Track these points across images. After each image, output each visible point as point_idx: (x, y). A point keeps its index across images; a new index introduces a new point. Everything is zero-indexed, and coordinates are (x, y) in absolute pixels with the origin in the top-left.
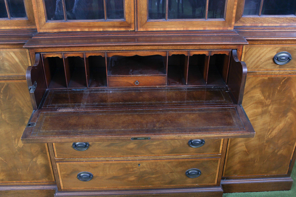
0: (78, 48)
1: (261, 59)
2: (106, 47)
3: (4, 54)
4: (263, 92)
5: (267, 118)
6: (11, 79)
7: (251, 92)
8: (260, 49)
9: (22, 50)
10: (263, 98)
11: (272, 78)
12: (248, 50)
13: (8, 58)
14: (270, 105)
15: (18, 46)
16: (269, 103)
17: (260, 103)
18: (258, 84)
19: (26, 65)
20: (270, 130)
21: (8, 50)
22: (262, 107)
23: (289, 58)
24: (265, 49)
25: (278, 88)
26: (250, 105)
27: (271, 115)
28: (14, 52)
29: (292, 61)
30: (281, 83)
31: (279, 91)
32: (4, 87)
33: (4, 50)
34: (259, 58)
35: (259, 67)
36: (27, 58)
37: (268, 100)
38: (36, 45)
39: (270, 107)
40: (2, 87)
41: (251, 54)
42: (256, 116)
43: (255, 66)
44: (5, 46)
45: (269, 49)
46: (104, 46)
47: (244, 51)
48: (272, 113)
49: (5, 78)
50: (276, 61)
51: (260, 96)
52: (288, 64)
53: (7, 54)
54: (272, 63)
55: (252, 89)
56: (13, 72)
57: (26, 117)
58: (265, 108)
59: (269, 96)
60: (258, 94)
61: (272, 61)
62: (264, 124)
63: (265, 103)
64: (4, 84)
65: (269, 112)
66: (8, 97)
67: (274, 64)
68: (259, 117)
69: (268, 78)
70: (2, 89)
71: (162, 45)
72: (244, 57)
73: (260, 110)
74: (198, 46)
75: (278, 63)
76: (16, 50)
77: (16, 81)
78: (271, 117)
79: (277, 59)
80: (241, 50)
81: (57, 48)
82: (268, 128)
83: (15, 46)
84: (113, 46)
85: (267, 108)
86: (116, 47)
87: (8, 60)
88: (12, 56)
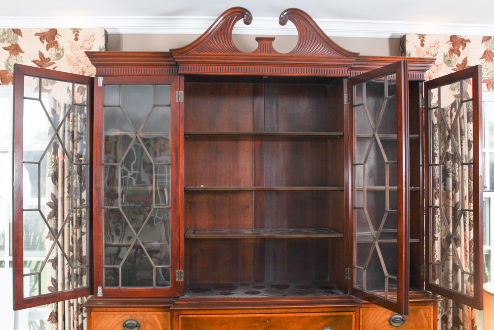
1: (377, 321)
2: (242, 311)
3: (148, 317)
8: (375, 311)
9: (165, 313)
12: (365, 313)
13: (150, 320)
15: (162, 310)
19: (165, 327)
21: (152, 313)
23: (402, 320)
24: (380, 312)
28: (157, 315)
29: (406, 322)
33: (149, 313)
34: (376, 320)
36: (168, 321)
41: (368, 317)
43: (373, 328)
44: (151, 309)
45: (383, 311)
46: (239, 309)
47: (361, 313)
50: (392, 323)
52: (403, 326)
53: (150, 317)
54: (388, 325)
61: (388, 323)
67: (390, 326)
71: (290, 308)
72: (363, 319)
74: (320, 309)
75: (394, 325)
76: (160, 313)
79: (392, 321)
80: (358, 311)
84: (248, 309)
86: (250, 311)
87: (150, 323)
88: (154, 319)
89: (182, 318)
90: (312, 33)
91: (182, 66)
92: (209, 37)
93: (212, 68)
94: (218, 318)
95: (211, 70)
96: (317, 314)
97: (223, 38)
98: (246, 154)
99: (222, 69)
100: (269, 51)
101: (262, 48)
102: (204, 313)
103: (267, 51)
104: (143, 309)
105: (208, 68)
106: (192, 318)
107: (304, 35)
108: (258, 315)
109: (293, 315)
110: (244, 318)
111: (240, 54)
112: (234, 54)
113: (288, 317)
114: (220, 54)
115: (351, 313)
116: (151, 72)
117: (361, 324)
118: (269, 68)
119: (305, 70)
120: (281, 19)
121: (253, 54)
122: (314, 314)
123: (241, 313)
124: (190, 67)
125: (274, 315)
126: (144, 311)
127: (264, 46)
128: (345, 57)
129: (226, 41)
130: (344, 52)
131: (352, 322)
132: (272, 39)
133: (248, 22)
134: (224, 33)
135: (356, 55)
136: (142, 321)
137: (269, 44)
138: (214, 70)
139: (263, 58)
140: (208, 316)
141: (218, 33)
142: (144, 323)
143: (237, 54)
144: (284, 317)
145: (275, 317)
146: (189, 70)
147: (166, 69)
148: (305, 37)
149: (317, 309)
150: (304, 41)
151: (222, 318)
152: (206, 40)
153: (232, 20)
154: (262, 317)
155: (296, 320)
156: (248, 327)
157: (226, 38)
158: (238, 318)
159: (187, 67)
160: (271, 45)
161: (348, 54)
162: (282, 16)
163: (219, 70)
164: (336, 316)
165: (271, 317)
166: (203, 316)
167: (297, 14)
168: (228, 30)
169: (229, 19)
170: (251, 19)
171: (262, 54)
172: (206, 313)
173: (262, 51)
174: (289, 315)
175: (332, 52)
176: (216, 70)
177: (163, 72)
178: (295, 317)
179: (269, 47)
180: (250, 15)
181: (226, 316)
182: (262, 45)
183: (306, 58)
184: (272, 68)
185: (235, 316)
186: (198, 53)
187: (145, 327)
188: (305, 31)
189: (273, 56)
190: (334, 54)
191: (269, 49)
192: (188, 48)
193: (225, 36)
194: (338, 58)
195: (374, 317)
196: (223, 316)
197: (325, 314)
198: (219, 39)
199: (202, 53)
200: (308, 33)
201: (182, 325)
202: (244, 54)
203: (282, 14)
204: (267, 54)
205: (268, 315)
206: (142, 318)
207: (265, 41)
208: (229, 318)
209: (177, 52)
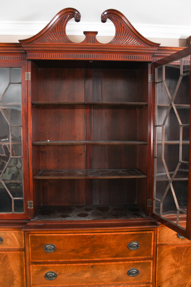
0: (55, 231)
1: (169, 235)
2: (73, 231)
3: (8, 234)
4: (174, 257)
5: (179, 276)
6: (10, 250)
7: (166, 257)
8: (168, 229)
9: (20, 232)
10: (174, 261)
11: (178, 247)
12: (161, 230)
13: (10, 236)
14: (180, 266)
15: (18, 229)
16: (179, 265)
17: (173, 265)
18: (170, 252)
19: (20, 241)
20: (183, 285)
21: (11, 231)
22: (175, 268)
25: (184, 254)
26: (167, 267)
27: (182, 273)
28: (14, 233)
30: (185, 250)
31: (184, 256)
32: (4, 256)
33: (8, 231)
34: (168, 235)
35: (169, 240)
36: (22, 237)
37: (178, 263)
38: (30, 229)
39: (181, 267)
40: (3, 256)
41: (163, 233)
42: (172, 275)
43: (166, 240)
44: (10, 229)
46: (71, 230)
47: (158, 231)
48: (182, 272)
49: (6, 250)
50: (179, 236)
51: (173, 260)
53: (10, 234)
54: (177, 238)
55: (167, 255)
56: (12, 246)
57: (15, 278)
58: (177, 269)
59: (178, 260)
60: (171, 259)
61: (176, 236)
62: (178, 281)
63: (177, 265)
64: (4, 254)
65: (181, 271)
66: (5, 263)
67: (178, 238)
68: (174, 276)
69: (176, 247)
70: (2, 258)
71: (108, 229)
72: (159, 234)
73: (174, 270)
75: (180, 237)
76: (16, 231)
77: (12, 252)
78: (183, 275)
80: (156, 230)
81: (43, 231)
82: (182, 284)
83: (16, 229)
84: (77, 230)
85: (178, 268)
86: (79, 231)
87: (9, 238)
88: (12, 235)
89: (31, 236)
90: (125, 29)
91: (29, 54)
92: (49, 31)
93: (51, 55)
94: (56, 236)
95: (50, 56)
96: (127, 233)
97: (59, 32)
98: (80, 118)
99: (58, 56)
100: (93, 42)
101: (88, 40)
102: (46, 233)
103: (92, 42)
104: (4, 229)
105: (49, 54)
106: (38, 236)
107: (119, 30)
108: (85, 234)
109: (110, 234)
110: (74, 236)
111: (72, 44)
112: (67, 44)
113: (106, 235)
114: (56, 44)
115: (151, 232)
116: (7, 59)
117: (158, 237)
118: (93, 54)
119: (120, 56)
120: (102, 17)
121: (81, 44)
122: (125, 233)
123: (73, 232)
124: (35, 54)
125: (96, 234)
126: (5, 230)
127: (90, 38)
128: (150, 47)
129: (62, 34)
130: (149, 43)
131: (151, 238)
132: (96, 33)
133: (78, 20)
134: (60, 28)
135: (158, 45)
136: (4, 237)
137: (93, 36)
138: (52, 56)
139: (89, 46)
140: (49, 235)
141: (55, 28)
142: (5, 238)
143: (69, 44)
144: (103, 235)
145: (97, 235)
146: (34, 56)
147: (19, 56)
148: (120, 31)
149: (127, 229)
150: (120, 35)
151: (59, 236)
152: (46, 34)
153: (65, 18)
154: (87, 235)
155: (112, 237)
156: (78, 242)
157: (61, 32)
158: (70, 236)
159: (33, 54)
160: (95, 37)
161: (152, 44)
162: (103, 15)
163: (56, 56)
164: (140, 234)
165: (94, 236)
166: (46, 235)
167: (114, 14)
168: (62, 26)
169: (63, 17)
170: (80, 17)
171: (88, 44)
172: (48, 233)
173: (88, 42)
174: (107, 234)
175: (140, 43)
176: (54, 56)
177: (17, 59)
178: (111, 235)
179: (93, 39)
180: (79, 14)
181: (62, 235)
182: (88, 37)
183: (121, 47)
184: (95, 54)
185: (69, 234)
186: (40, 44)
187: (6, 241)
188: (120, 27)
189: (96, 46)
190: (142, 44)
191: (93, 40)
192: (33, 39)
193: (61, 30)
194: (144, 47)
195: (167, 233)
196: (60, 235)
197: (133, 233)
198: (56, 32)
199: (43, 43)
200: (123, 28)
201: (31, 241)
202: (75, 44)
203: (103, 13)
204: (92, 44)
205: (92, 234)
206: (4, 235)
207: (90, 35)
208: (64, 236)
209: (25, 42)
